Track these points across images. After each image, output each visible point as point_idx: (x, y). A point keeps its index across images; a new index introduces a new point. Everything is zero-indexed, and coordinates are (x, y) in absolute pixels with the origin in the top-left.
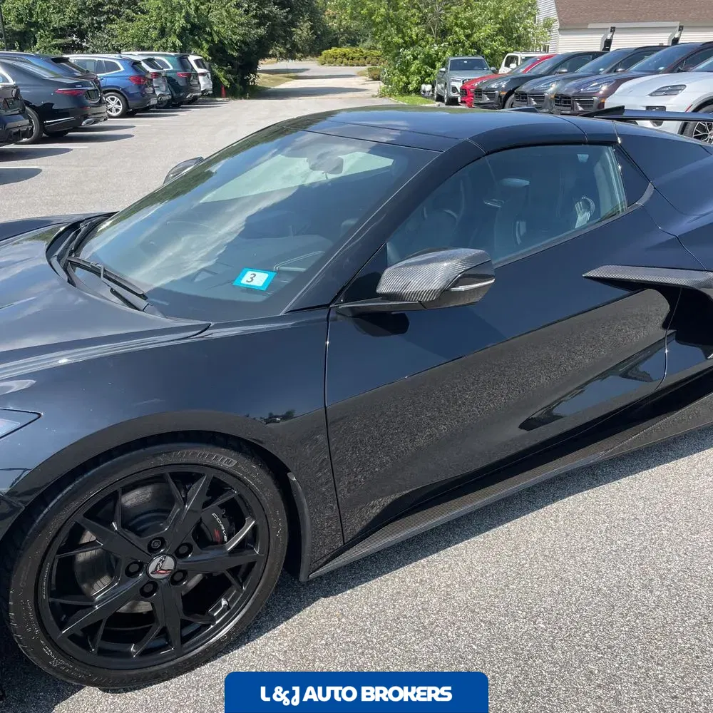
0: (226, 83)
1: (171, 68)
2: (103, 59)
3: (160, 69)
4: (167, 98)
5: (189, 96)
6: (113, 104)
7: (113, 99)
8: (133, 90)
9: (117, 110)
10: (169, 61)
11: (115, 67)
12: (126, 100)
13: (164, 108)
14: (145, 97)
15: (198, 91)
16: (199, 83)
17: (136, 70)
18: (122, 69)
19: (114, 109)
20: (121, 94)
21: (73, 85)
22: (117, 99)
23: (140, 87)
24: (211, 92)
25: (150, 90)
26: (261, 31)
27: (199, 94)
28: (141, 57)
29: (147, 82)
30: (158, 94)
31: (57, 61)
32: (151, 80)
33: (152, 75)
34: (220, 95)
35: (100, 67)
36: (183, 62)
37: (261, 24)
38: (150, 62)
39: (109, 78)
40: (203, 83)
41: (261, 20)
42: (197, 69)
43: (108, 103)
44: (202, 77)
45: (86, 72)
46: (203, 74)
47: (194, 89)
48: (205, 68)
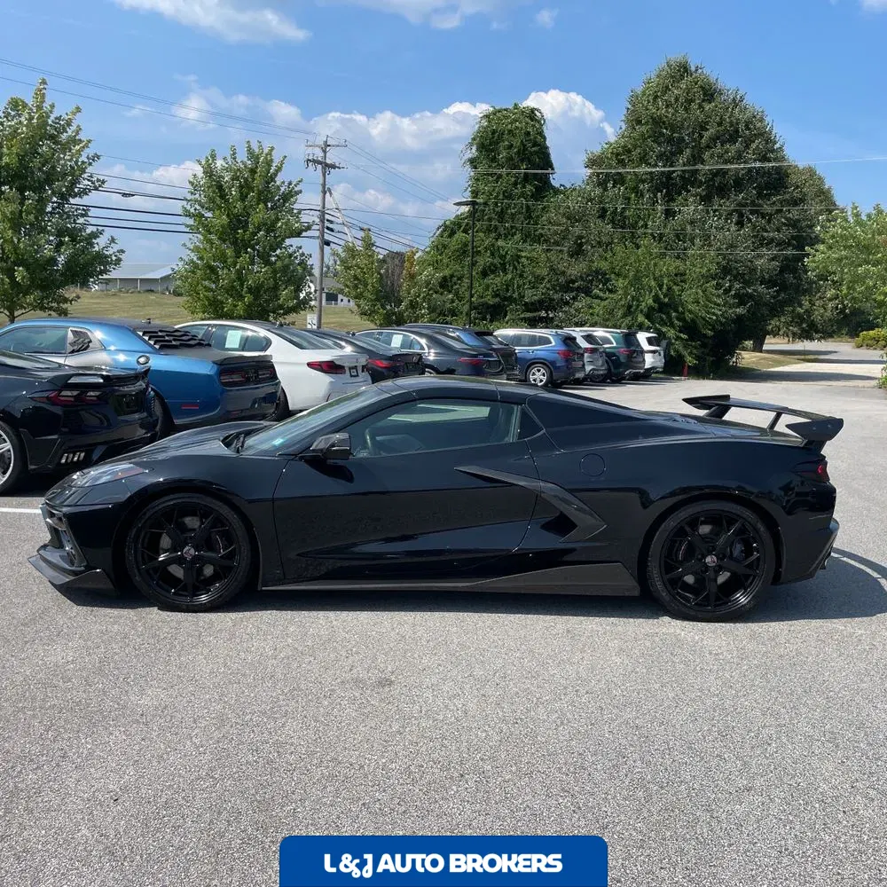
1: (615, 345)
2: (538, 334)
3: (599, 344)
4: (602, 372)
5: (628, 372)
7: (539, 371)
8: (560, 363)
9: (541, 381)
10: (613, 337)
11: (547, 341)
12: (551, 373)
13: (600, 382)
14: (570, 369)
15: (641, 368)
16: (644, 360)
17: (568, 345)
18: (554, 343)
19: (538, 380)
20: (548, 366)
21: (475, 356)
22: (543, 371)
23: (567, 361)
24: (661, 370)
25: (578, 364)
26: (740, 311)
27: (642, 371)
28: (578, 333)
29: (576, 357)
30: (588, 368)
31: (480, 334)
32: (583, 355)
33: (586, 350)
34: (680, 374)
35: (534, 341)
36: (629, 339)
37: (742, 303)
38: (589, 338)
39: (538, 351)
40: (649, 361)
41: (742, 299)
42: (646, 346)
43: (534, 374)
44: (650, 355)
45: (505, 345)
46: (654, 352)
47: (635, 365)
48: (658, 346)
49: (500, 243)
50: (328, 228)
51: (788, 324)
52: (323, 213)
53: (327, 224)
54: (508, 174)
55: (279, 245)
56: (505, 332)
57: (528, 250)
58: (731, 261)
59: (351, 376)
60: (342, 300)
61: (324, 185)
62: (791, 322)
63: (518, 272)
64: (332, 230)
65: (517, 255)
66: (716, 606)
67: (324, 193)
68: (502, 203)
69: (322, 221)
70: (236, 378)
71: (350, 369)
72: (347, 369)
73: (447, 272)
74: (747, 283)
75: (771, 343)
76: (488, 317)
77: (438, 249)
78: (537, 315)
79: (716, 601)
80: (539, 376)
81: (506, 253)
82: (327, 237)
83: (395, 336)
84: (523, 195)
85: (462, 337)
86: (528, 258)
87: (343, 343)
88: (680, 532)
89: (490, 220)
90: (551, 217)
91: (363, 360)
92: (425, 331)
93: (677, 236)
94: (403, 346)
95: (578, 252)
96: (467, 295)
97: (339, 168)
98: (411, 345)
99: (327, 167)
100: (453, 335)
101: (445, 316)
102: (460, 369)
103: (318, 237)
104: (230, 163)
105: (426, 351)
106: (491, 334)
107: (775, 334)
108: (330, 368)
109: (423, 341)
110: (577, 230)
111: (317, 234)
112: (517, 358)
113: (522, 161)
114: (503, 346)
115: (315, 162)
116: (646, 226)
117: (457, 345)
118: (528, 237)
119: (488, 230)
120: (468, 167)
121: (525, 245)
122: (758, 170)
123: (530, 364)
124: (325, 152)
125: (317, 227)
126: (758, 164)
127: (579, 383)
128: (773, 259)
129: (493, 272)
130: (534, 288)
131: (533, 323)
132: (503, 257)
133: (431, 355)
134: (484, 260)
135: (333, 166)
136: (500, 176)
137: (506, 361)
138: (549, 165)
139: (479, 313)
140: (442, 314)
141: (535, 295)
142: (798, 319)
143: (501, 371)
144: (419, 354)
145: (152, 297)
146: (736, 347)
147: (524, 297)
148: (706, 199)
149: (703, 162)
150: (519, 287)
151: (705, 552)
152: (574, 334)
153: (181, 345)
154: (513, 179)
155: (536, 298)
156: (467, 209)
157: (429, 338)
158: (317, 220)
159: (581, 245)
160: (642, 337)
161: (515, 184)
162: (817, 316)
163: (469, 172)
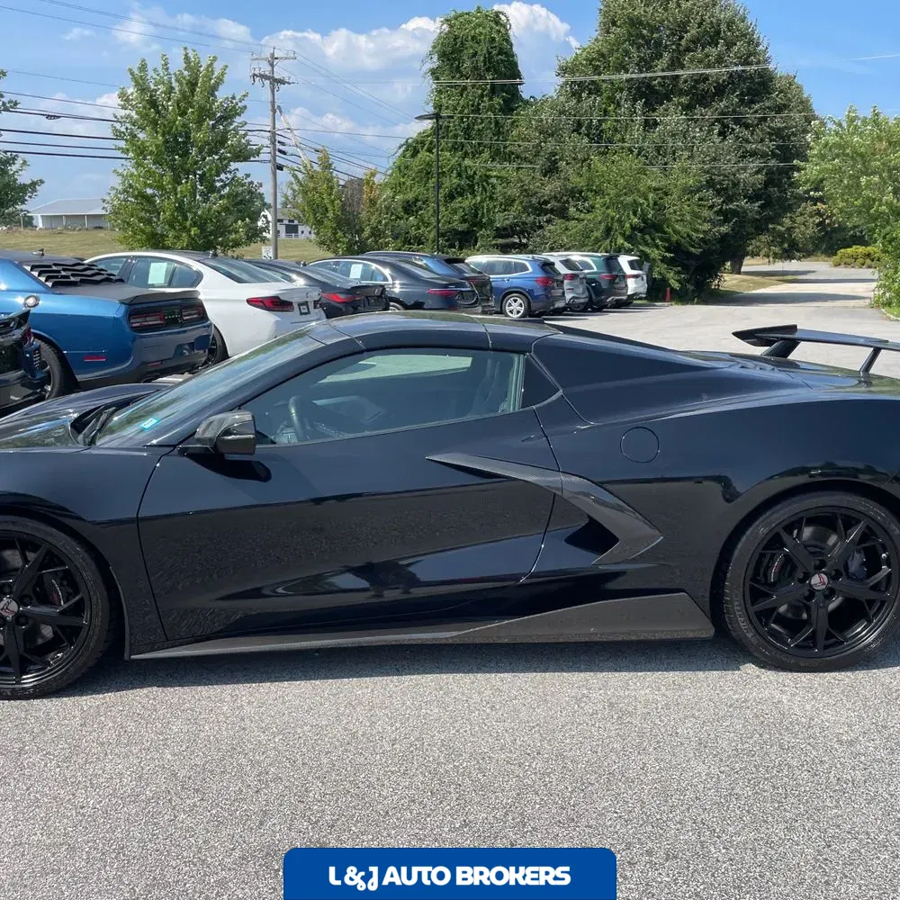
0: (676, 286)
1: (595, 270)
2: (514, 260)
3: (580, 270)
4: (582, 301)
5: (610, 299)
6: (515, 306)
7: (515, 301)
8: (539, 292)
9: (518, 312)
10: (594, 261)
11: (524, 268)
12: (529, 303)
14: (550, 299)
15: (623, 295)
16: (626, 286)
17: (546, 272)
18: (531, 270)
19: (515, 311)
20: (524, 295)
21: (445, 286)
22: (519, 301)
23: (545, 289)
24: (644, 296)
25: (558, 292)
26: (724, 229)
27: (624, 298)
28: (556, 258)
29: (555, 284)
30: (569, 296)
31: (450, 261)
32: (562, 282)
33: (566, 276)
34: (663, 300)
35: (509, 268)
36: (610, 263)
37: (726, 221)
38: (567, 263)
39: (513, 279)
40: (633, 286)
41: (726, 216)
42: (628, 270)
43: (510, 305)
44: (633, 280)
45: (480, 273)
46: (636, 276)
47: (619, 291)
48: (641, 270)
49: (467, 162)
50: (280, 151)
51: (769, 244)
52: (274, 134)
53: (279, 146)
54: (473, 86)
55: (224, 169)
56: (477, 259)
57: (497, 169)
58: (715, 175)
59: (301, 314)
60: (303, 232)
61: (273, 103)
62: (772, 241)
63: (488, 194)
64: (284, 153)
65: (486, 175)
66: (826, 647)
67: (274, 111)
68: (468, 118)
69: (273, 143)
70: (152, 321)
71: (300, 305)
72: (296, 306)
73: (410, 196)
74: (729, 199)
75: (749, 264)
76: (457, 243)
77: (400, 171)
78: (510, 239)
79: (826, 639)
80: (515, 307)
81: (475, 173)
82: (279, 161)
83: (353, 265)
84: (491, 108)
85: (429, 265)
86: (497, 177)
87: (294, 276)
88: (775, 542)
89: (456, 136)
90: (522, 131)
91: (315, 294)
92: (388, 260)
93: (658, 149)
94: (363, 278)
95: (551, 170)
96: (433, 220)
97: (289, 83)
98: (372, 275)
99: (276, 82)
100: (420, 263)
101: (410, 244)
102: (428, 303)
103: (270, 161)
104: (162, 75)
105: (390, 281)
106: (462, 261)
107: (754, 254)
108: (275, 304)
109: (387, 272)
110: (550, 145)
111: (268, 157)
112: (492, 287)
113: (488, 70)
114: (476, 275)
115: (263, 77)
116: (623, 140)
117: (425, 275)
118: (498, 155)
119: (454, 148)
120: (430, 79)
121: (494, 164)
122: (740, 75)
123: (506, 294)
124: (272, 65)
125: (268, 150)
126: (740, 68)
127: (559, 312)
128: (757, 172)
129: (461, 195)
130: (505, 210)
131: (505, 249)
132: (471, 178)
133: (397, 287)
134: (451, 181)
135: (282, 82)
136: (465, 88)
137: (481, 292)
138: (517, 75)
139: (447, 241)
140: (407, 242)
141: (508, 219)
142: (780, 238)
143: (476, 302)
144: (381, 286)
145: (101, 234)
146: (719, 270)
147: (495, 221)
148: (688, 108)
149: (682, 67)
150: (488, 210)
151: (811, 569)
152: (552, 259)
153: (81, 281)
154: (480, 92)
155: (507, 222)
156: (430, 126)
157: (393, 267)
158: (267, 142)
159: (555, 162)
160: (624, 260)
161: (482, 96)
162: (797, 234)
163: (429, 84)
